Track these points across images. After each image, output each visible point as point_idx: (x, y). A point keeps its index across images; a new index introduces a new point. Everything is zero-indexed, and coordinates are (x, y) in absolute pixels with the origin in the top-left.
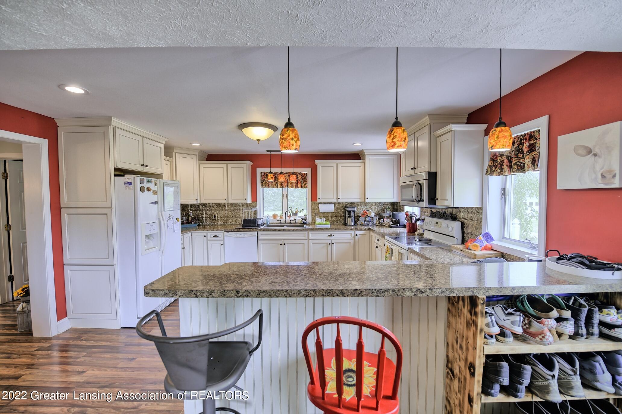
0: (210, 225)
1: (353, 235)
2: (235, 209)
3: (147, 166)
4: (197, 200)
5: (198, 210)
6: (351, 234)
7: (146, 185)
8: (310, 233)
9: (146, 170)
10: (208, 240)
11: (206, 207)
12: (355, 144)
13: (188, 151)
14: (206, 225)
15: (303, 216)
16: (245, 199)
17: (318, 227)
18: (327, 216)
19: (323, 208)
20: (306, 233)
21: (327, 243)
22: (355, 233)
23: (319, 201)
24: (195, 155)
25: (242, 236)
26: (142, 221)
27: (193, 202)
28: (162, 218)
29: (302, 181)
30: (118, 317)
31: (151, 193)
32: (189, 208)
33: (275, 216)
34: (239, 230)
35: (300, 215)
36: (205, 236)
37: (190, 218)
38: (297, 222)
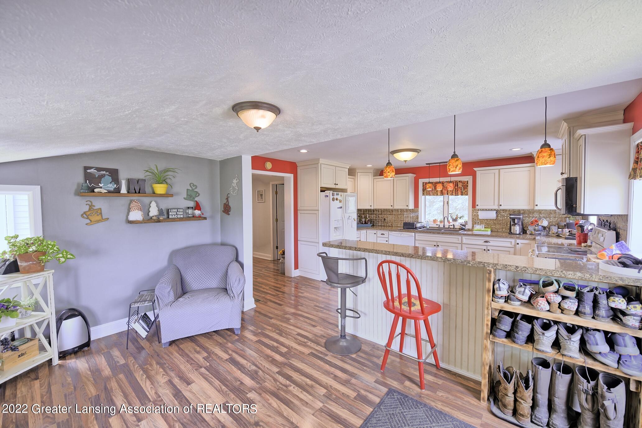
0: (381, 226)
1: (513, 243)
2: (400, 214)
3: (337, 184)
4: (371, 206)
5: (373, 214)
6: (511, 242)
7: (335, 197)
8: (464, 238)
9: (337, 187)
10: (377, 237)
11: (379, 212)
12: (513, 150)
13: (365, 171)
14: (378, 226)
15: (463, 222)
16: (407, 206)
17: (475, 233)
18: (487, 223)
19: (482, 215)
20: (460, 237)
21: (482, 249)
22: (515, 241)
23: (477, 208)
24: (371, 173)
25: (402, 235)
26: (332, 219)
27: (368, 207)
28: (344, 217)
29: (463, 188)
30: (320, 274)
31: (338, 201)
32: (367, 212)
33: (435, 221)
34: (400, 230)
35: (461, 221)
36: (375, 234)
37: (367, 220)
38: (456, 227)
